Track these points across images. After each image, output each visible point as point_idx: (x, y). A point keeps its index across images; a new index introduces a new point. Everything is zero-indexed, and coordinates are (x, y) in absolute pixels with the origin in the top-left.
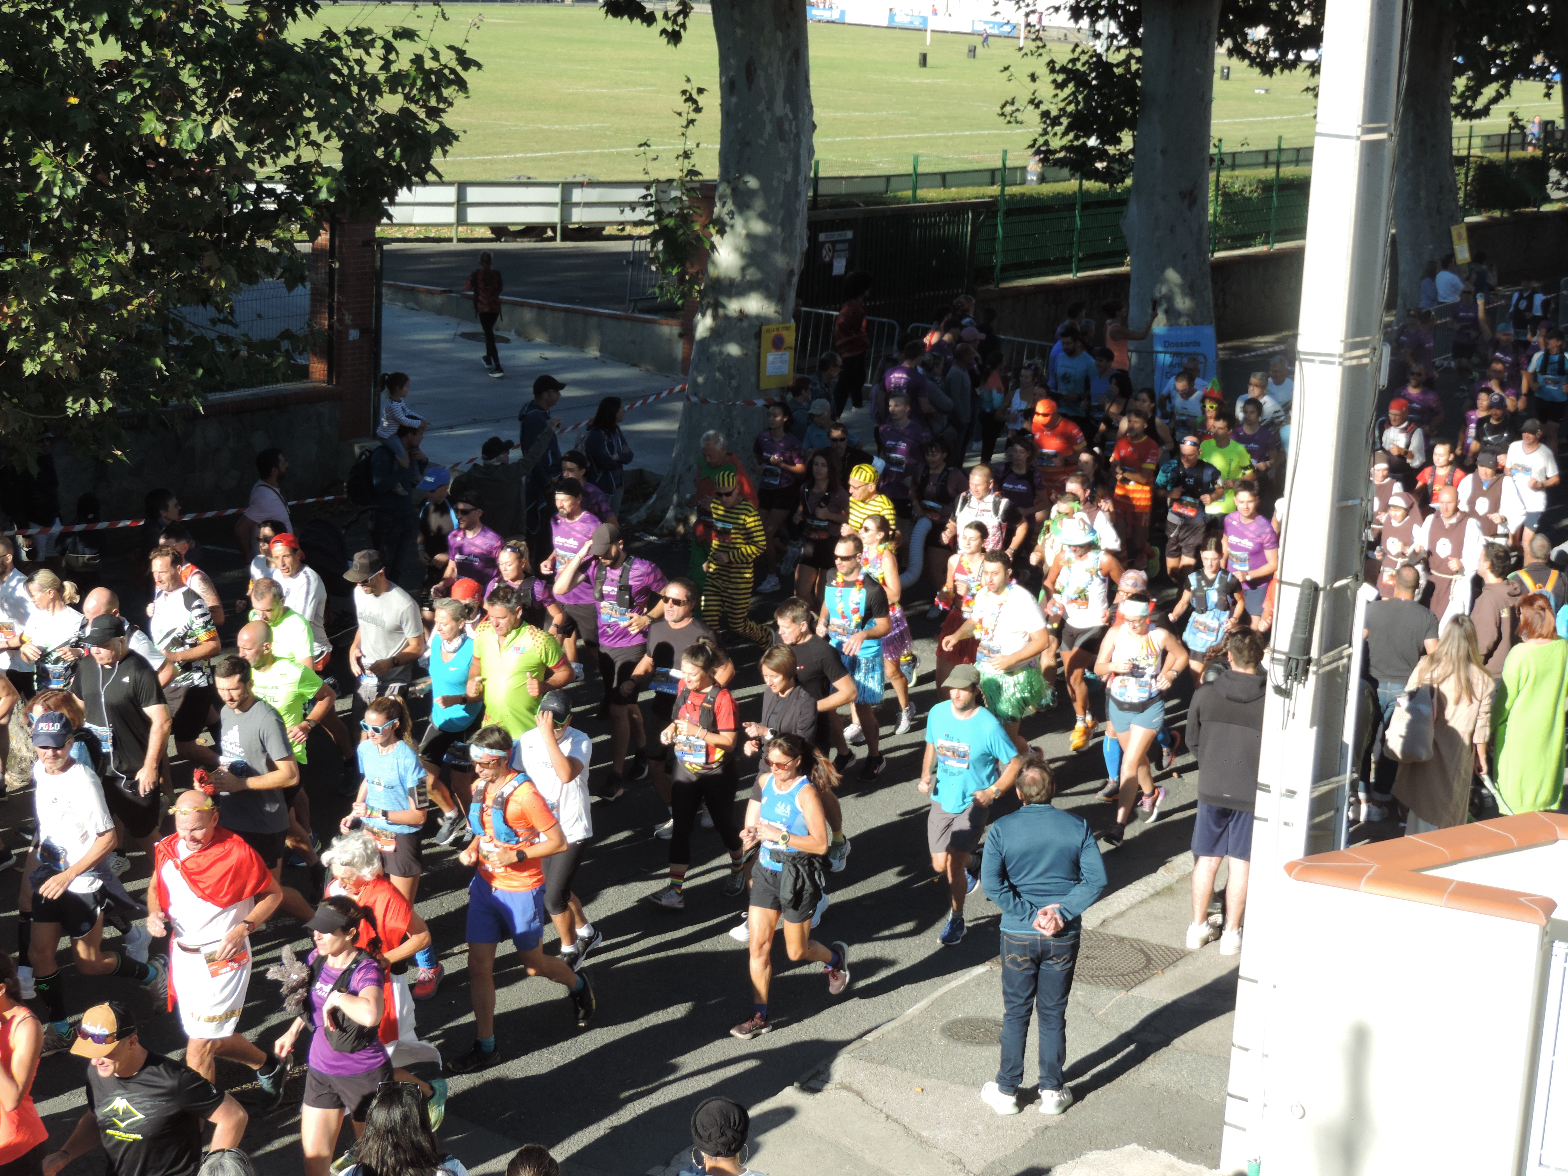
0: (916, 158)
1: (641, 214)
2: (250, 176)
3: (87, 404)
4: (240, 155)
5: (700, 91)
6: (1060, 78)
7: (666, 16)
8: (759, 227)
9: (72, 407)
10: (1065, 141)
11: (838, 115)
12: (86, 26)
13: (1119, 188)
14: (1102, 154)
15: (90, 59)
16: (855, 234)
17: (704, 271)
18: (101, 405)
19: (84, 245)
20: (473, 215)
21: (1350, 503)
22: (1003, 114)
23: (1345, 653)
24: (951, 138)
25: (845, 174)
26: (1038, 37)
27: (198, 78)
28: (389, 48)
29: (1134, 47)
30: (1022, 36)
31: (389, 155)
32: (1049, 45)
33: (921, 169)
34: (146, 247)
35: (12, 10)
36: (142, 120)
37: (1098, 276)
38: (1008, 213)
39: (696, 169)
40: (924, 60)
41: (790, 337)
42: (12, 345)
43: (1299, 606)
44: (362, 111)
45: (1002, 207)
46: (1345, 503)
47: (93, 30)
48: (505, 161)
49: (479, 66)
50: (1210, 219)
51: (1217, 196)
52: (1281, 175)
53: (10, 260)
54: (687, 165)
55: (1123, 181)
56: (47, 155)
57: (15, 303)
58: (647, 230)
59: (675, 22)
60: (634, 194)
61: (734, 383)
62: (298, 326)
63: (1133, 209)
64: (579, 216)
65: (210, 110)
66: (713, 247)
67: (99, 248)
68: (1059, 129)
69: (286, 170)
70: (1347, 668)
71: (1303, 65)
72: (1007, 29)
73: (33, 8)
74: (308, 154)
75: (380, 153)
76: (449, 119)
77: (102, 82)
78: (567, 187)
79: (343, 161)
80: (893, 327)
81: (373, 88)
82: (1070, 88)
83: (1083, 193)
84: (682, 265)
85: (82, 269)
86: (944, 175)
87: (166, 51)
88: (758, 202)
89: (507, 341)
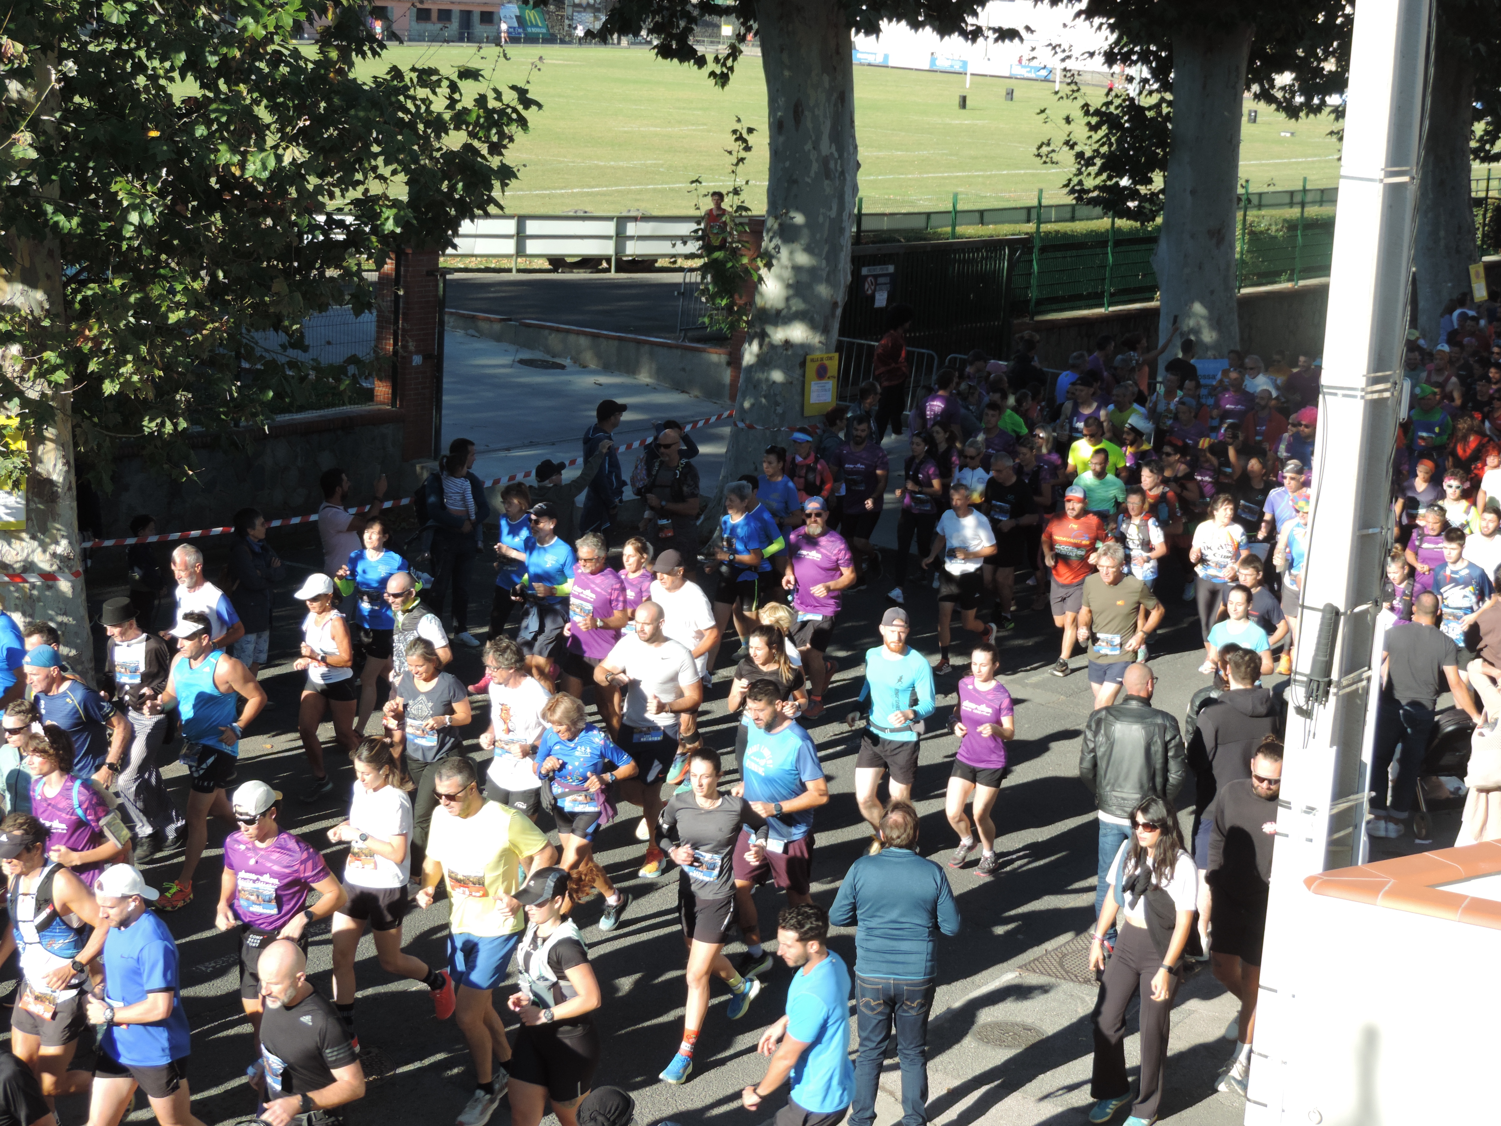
0: (956, 196)
1: (693, 247)
2: (320, 208)
3: (163, 424)
4: (310, 187)
5: (750, 131)
6: (1094, 120)
7: (717, 60)
8: (803, 259)
9: (149, 426)
10: (1098, 181)
11: (881, 154)
12: (167, 65)
13: (1150, 226)
14: (1134, 194)
15: (170, 95)
16: (896, 269)
17: (752, 302)
18: (175, 425)
19: (162, 272)
20: (532, 247)
21: (1371, 531)
22: (1039, 155)
23: (1365, 675)
24: (989, 177)
25: (887, 211)
26: (1072, 79)
27: (272, 114)
28: (454, 88)
29: (1165, 91)
30: (1058, 80)
31: (452, 188)
32: (1083, 89)
33: (959, 207)
34: (221, 275)
35: (98, 49)
36: (218, 152)
37: (1129, 311)
38: (1043, 250)
39: (745, 204)
40: (963, 103)
41: (833, 365)
42: (93, 367)
43: (1321, 630)
44: (427, 148)
45: (1038, 244)
46: (1365, 532)
47: (172, 69)
48: (562, 195)
49: (539, 105)
50: (1237, 256)
51: (1243, 235)
52: (1306, 214)
53: (92, 285)
54: (737, 201)
55: (1153, 220)
56: (127, 182)
57: (96, 327)
58: (698, 263)
59: (724, 65)
60: (685, 229)
61: (779, 410)
62: (364, 352)
63: (1163, 246)
64: (633, 249)
65: (283, 144)
66: (761, 279)
67: (176, 276)
68: (1093, 170)
69: (356, 202)
70: (1366, 690)
71: (1328, 110)
72: (1043, 73)
73: (117, 48)
74: (375, 188)
75: (444, 186)
76: (512, 156)
77: (180, 117)
78: (622, 221)
79: (409, 194)
80: (931, 358)
81: (439, 126)
82: (1104, 130)
83: (1115, 231)
84: (731, 296)
85: (160, 295)
86: (982, 213)
87: (242, 87)
88: (804, 237)
89: (563, 367)
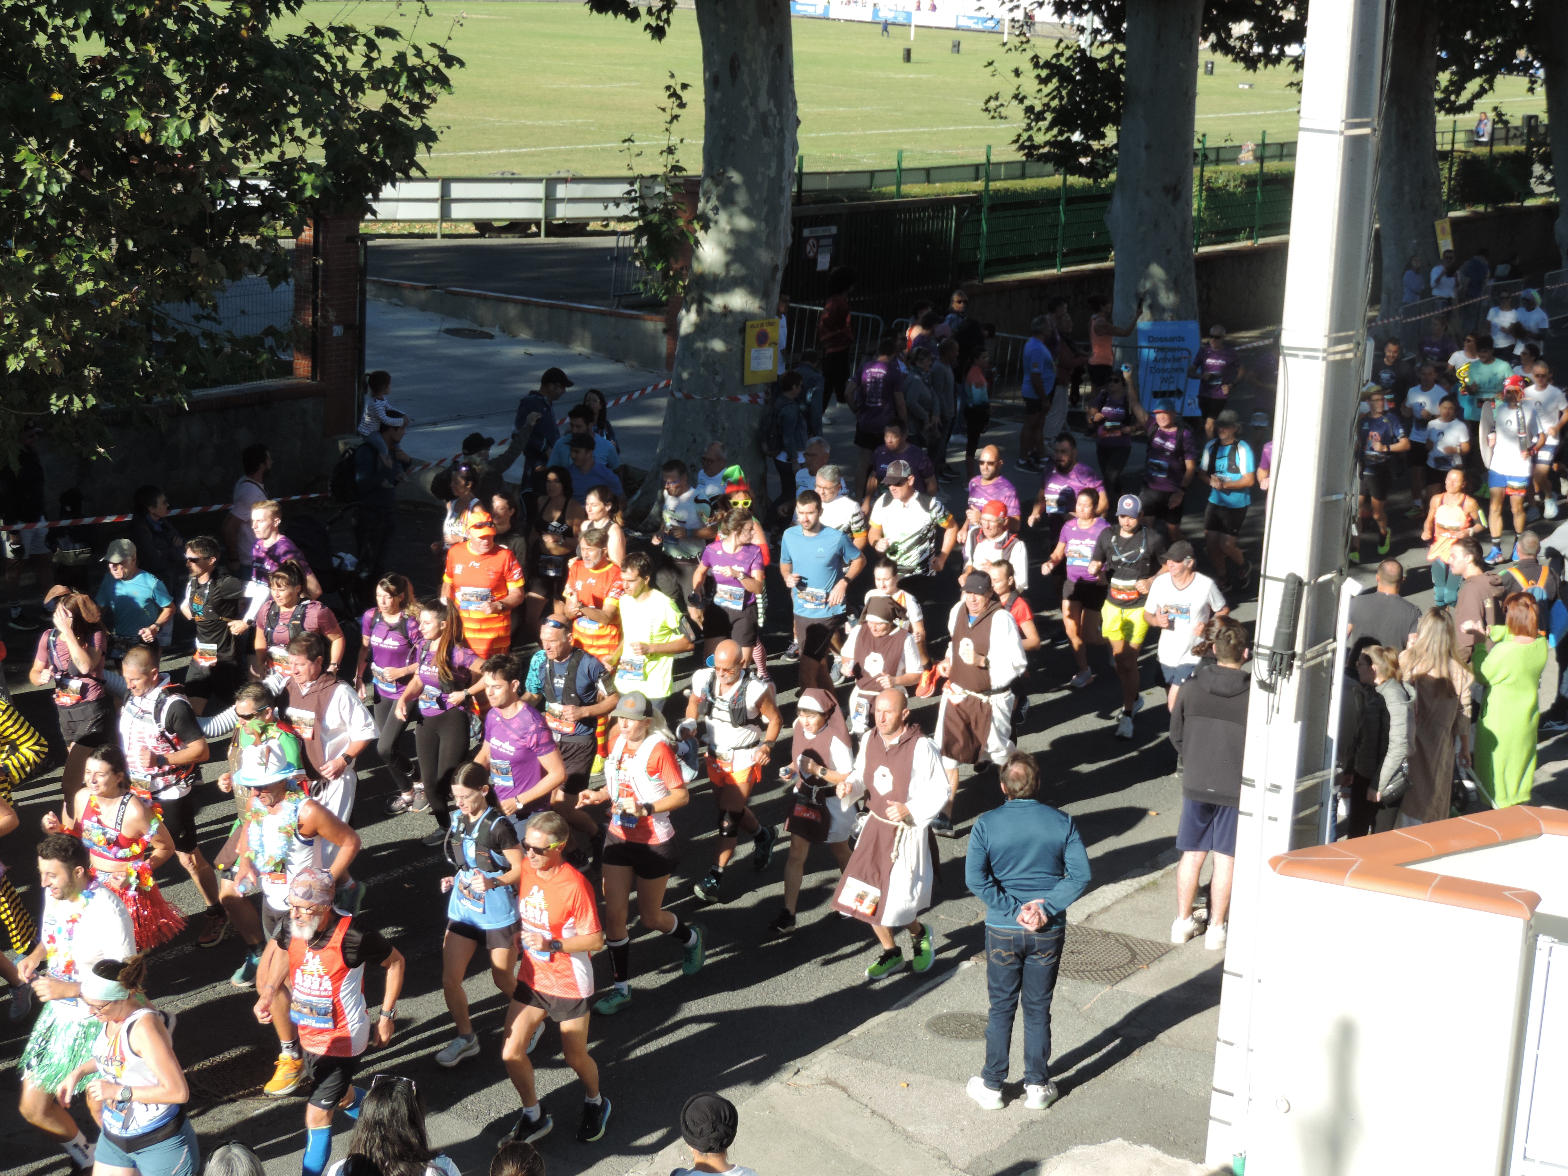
0: (900, 153)
1: (625, 209)
2: (234, 172)
3: (71, 401)
4: (224, 150)
5: (684, 86)
6: (1044, 73)
7: (650, 11)
8: (743, 223)
9: (56, 404)
10: (1049, 136)
11: (823, 110)
12: (70, 22)
13: (1103, 183)
14: (1086, 150)
15: (74, 55)
16: (839, 230)
17: (689, 267)
18: (84, 402)
19: (68, 241)
20: (457, 211)
21: (1334, 497)
22: (987, 110)
23: (1330, 648)
24: (935, 133)
25: (829, 170)
26: (1022, 32)
27: (182, 74)
28: (371, 45)
29: (1118, 42)
30: (1006, 31)
31: (373, 151)
32: (1033, 41)
33: (905, 165)
34: (130, 244)
36: (128, 116)
37: (1082, 271)
38: (992, 208)
39: (680, 164)
40: (908, 55)
41: (774, 333)
43: (1284, 601)
44: (345, 108)
45: (986, 202)
46: (1329, 498)
47: (76, 26)
48: (489, 156)
49: (462, 64)
50: (1194, 214)
51: (1201, 191)
52: (1265, 170)
54: (671, 160)
55: (1107, 176)
56: (31, 151)
58: (631, 226)
59: (659, 17)
60: (618, 190)
61: (719, 379)
62: (282, 323)
63: (1117, 204)
64: (563, 212)
65: (194, 106)
66: (697, 242)
67: (83, 245)
68: (1043, 124)
69: (270, 166)
70: (1332, 663)
71: (1287, 60)
72: (991, 24)
74: (292, 151)
75: (363, 148)
76: (434, 117)
77: (86, 78)
78: (551, 183)
79: (327, 158)
80: (877, 322)
81: (355, 84)
82: (1054, 83)
83: (1067, 188)
84: (667, 260)
85: (66, 265)
86: (928, 170)
87: (150, 47)
88: (742, 197)
89: (491, 337)
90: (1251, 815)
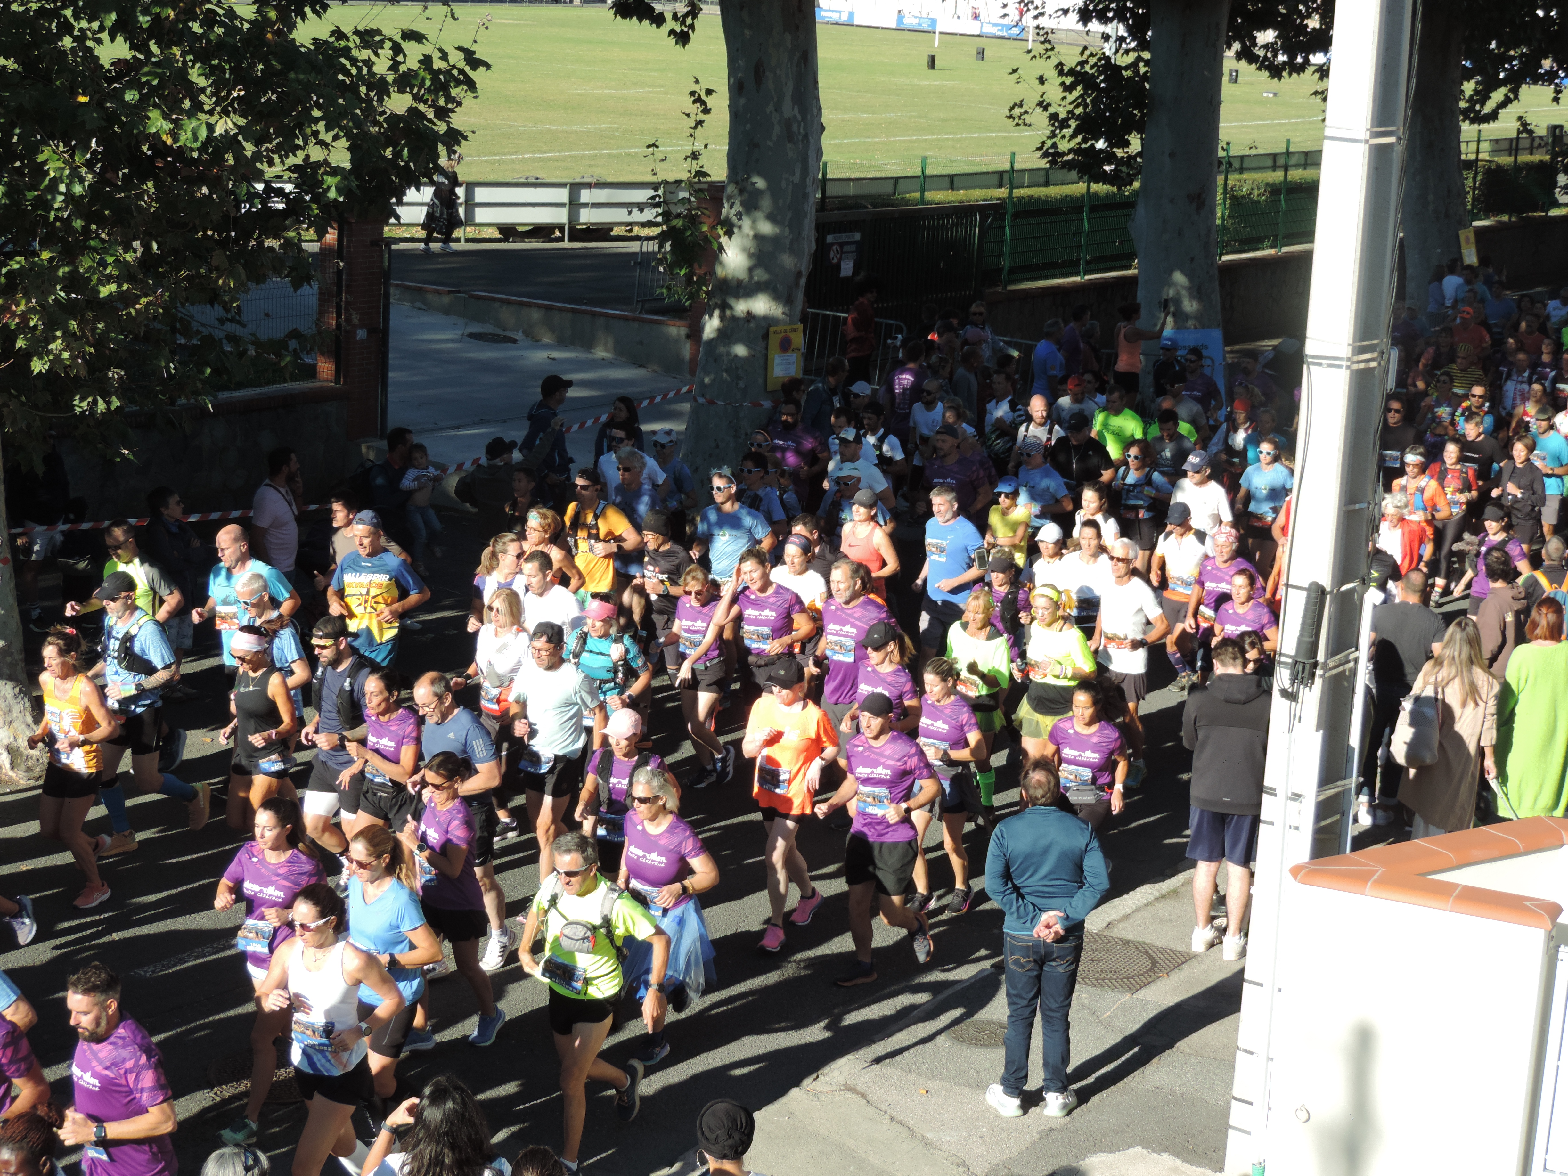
0: (924, 159)
1: (649, 215)
2: (259, 176)
3: (95, 402)
4: (249, 154)
5: (709, 92)
6: (1069, 80)
7: (675, 17)
8: (766, 228)
9: (80, 405)
10: (1073, 144)
11: (846, 116)
12: (95, 25)
13: (1127, 191)
14: (1110, 157)
15: (99, 57)
16: (862, 236)
17: (712, 272)
18: (108, 403)
19: (92, 244)
20: (482, 215)
21: (1357, 506)
22: (1011, 117)
23: (1352, 657)
24: (959, 140)
25: (853, 176)
26: (1046, 37)
27: (207, 77)
28: (397, 49)
29: (1143, 50)
30: (1031, 39)
31: (397, 155)
32: (1057, 48)
33: (928, 172)
34: (155, 246)
35: (22, 9)
36: (149, 119)
37: (1105, 279)
38: (1016, 216)
39: (704, 170)
40: (932, 63)
41: (798, 340)
42: (20, 343)
43: (1306, 610)
44: (370, 111)
45: (1010, 210)
46: (1352, 507)
47: (102, 29)
48: (513, 161)
49: (488, 66)
50: (1218, 222)
51: (1225, 199)
52: (1289, 178)
53: (18, 258)
54: (695, 166)
55: (1131, 184)
56: (56, 152)
57: (23, 302)
58: (654, 231)
59: (683, 23)
60: (642, 195)
61: (741, 384)
62: (306, 326)
63: (1141, 212)
64: (587, 217)
65: (219, 110)
66: (721, 248)
67: (107, 247)
68: (1067, 132)
69: (295, 169)
70: (1354, 672)
71: (1312, 69)
72: (1015, 31)
73: (42, 7)
74: (316, 154)
75: (388, 152)
76: (458, 120)
77: (110, 81)
78: (575, 188)
79: (352, 161)
80: (900, 329)
81: (381, 87)
82: (1078, 91)
83: (1091, 195)
84: (690, 266)
85: (90, 267)
86: (951, 177)
87: (176, 51)
88: (766, 203)
89: (514, 341)
90: (1272, 824)
